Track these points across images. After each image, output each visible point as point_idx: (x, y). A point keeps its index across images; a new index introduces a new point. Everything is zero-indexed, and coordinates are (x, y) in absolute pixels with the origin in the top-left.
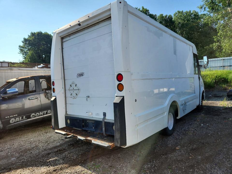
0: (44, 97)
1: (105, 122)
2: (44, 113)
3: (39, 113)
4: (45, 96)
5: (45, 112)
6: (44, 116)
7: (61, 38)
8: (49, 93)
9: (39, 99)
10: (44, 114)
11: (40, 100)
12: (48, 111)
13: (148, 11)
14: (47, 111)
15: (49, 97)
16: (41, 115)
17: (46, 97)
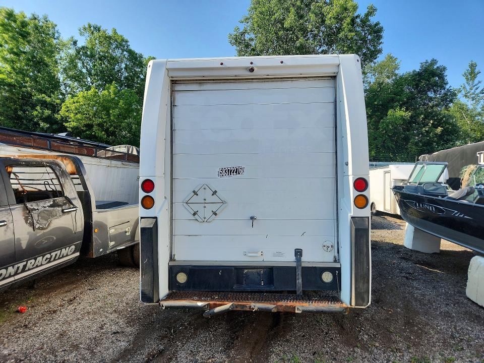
0: (23, 221)
1: (303, 268)
2: (18, 268)
3: (7, 269)
4: (26, 219)
5: (21, 265)
6: (17, 277)
7: (172, 81)
8: (35, 210)
9: (11, 225)
10: (16, 274)
11: (12, 231)
12: (29, 262)
13: (127, 42)
14: (25, 263)
15: (35, 222)
16: (10, 276)
17: (26, 222)
